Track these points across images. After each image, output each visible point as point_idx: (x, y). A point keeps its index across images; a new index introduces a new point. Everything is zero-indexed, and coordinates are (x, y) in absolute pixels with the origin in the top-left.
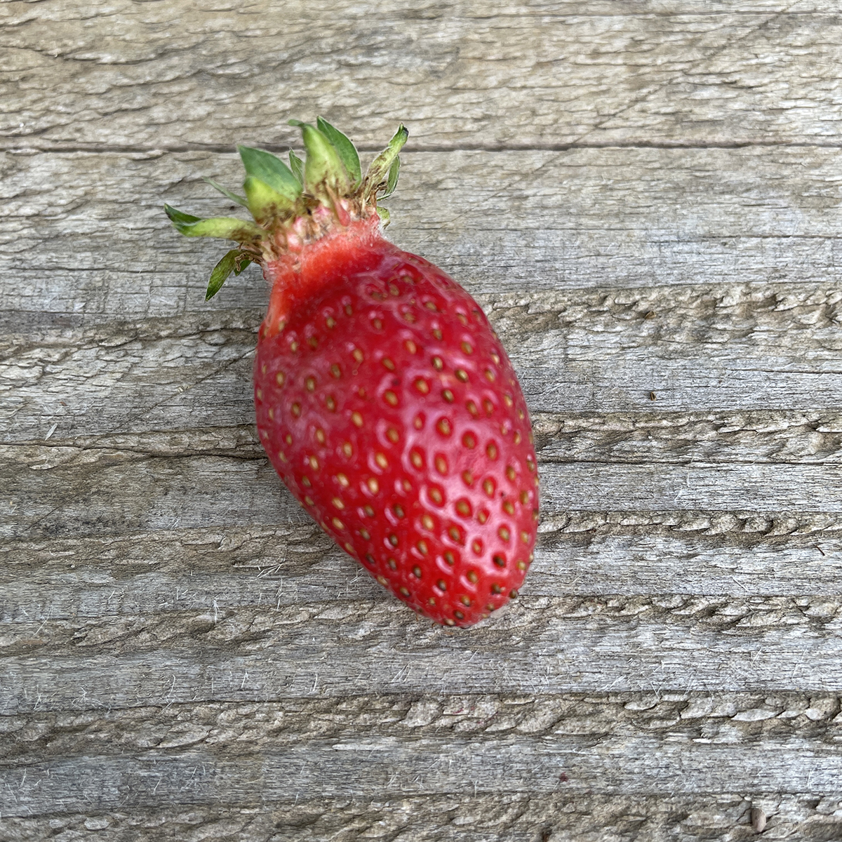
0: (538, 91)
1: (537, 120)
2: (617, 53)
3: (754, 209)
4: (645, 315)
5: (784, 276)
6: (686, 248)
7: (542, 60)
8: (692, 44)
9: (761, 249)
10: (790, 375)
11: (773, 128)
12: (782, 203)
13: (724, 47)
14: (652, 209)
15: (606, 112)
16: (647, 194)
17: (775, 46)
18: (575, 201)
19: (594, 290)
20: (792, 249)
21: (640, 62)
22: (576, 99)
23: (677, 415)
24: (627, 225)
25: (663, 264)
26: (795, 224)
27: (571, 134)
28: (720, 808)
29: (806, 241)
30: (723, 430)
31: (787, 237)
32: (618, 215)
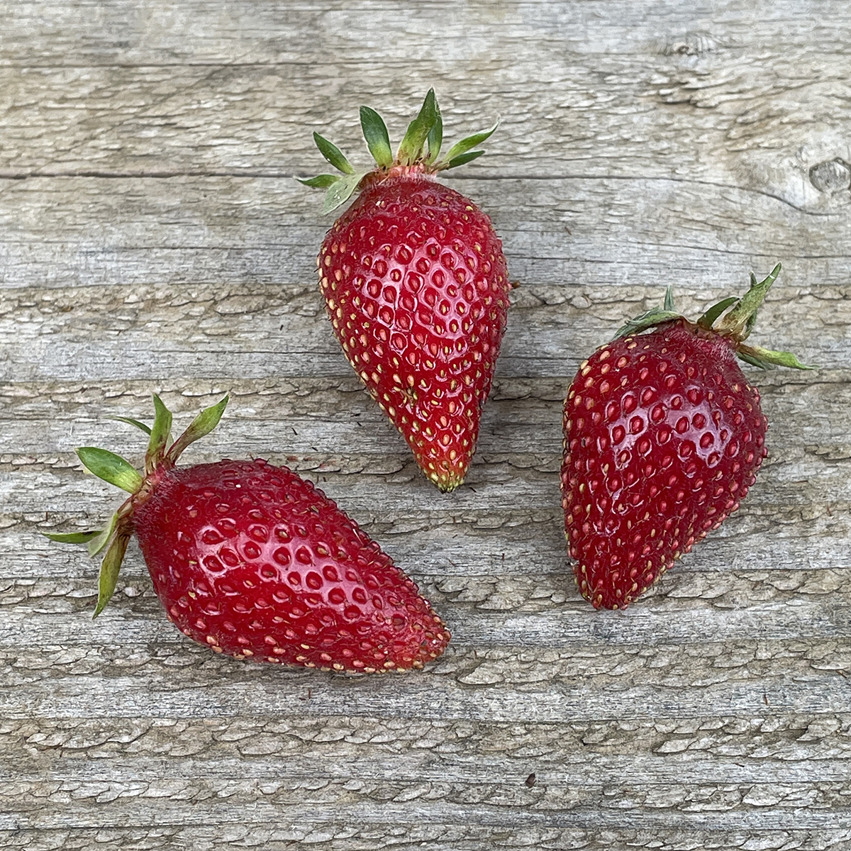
0: (8, 130)
1: (3, 154)
2: (82, 99)
3: (170, 226)
4: (64, 310)
5: (183, 279)
6: (108, 257)
7: (17, 104)
8: (146, 92)
9: (169, 259)
10: (172, 354)
11: (200, 161)
12: (195, 221)
13: (173, 94)
14: (87, 226)
15: (62, 148)
16: (84, 215)
17: (216, 93)
18: (23, 219)
19: (25, 289)
20: (194, 258)
21: (100, 106)
22: (39, 137)
23: (74, 383)
24: (64, 238)
25: (87, 269)
26: (201, 238)
27: (31, 166)
28: (44, 654)
29: (206, 251)
30: (107, 395)
31: (192, 248)
32: (57, 231)
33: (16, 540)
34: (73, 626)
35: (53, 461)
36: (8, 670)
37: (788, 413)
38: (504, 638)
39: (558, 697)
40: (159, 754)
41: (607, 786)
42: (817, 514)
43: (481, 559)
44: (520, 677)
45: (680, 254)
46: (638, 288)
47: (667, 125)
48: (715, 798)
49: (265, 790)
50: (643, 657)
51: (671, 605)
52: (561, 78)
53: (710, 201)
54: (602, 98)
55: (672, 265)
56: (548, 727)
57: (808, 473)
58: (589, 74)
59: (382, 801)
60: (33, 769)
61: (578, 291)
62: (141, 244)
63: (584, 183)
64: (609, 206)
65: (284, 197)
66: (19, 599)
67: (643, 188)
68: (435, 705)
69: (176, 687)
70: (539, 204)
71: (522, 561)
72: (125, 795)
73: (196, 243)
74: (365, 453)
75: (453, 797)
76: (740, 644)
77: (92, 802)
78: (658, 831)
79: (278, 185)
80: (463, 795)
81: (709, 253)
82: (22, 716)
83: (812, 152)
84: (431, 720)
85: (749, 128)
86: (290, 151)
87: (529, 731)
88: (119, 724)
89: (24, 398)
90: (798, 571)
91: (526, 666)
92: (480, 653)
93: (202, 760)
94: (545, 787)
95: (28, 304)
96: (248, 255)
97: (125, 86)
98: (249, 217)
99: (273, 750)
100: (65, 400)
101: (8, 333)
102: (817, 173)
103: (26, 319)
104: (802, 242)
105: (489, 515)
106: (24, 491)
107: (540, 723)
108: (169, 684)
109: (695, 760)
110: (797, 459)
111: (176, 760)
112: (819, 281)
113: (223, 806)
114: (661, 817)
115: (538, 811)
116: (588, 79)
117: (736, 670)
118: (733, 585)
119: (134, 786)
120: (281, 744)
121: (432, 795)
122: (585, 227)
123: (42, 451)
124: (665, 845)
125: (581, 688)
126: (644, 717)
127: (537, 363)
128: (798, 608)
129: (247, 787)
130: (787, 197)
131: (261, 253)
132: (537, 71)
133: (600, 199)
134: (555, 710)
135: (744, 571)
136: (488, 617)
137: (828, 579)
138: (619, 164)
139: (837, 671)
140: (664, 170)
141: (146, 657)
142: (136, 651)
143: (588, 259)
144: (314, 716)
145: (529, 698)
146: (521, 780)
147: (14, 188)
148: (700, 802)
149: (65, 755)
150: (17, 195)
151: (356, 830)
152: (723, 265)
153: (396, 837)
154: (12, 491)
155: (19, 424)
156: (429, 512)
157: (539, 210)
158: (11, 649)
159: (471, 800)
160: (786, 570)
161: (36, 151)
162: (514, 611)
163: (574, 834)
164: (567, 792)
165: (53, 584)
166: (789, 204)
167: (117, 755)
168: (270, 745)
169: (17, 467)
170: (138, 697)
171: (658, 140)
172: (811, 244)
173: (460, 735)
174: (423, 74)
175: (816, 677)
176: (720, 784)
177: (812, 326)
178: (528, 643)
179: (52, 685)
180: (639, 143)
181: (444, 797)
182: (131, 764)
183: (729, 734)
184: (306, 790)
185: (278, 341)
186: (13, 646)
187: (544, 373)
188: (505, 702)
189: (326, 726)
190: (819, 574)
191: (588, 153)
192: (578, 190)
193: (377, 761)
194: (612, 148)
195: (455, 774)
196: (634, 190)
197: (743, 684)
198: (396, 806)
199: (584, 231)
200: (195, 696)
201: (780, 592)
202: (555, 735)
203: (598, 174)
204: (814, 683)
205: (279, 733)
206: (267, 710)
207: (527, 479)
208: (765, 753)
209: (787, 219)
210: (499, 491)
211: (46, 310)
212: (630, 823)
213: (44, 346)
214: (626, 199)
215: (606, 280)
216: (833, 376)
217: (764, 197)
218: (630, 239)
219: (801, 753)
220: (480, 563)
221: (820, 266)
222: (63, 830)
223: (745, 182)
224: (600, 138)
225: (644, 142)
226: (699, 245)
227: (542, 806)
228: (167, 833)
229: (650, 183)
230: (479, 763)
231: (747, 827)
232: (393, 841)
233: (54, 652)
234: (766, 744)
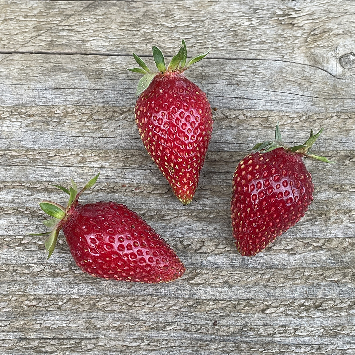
0: (4, 31)
1: (2, 42)
2: (34, 16)
3: (73, 78)
4: (30, 116)
5: (79, 103)
6: (48, 92)
7: (7, 18)
8: (61, 13)
9: (73, 94)
10: (75, 137)
11: (85, 48)
12: (83, 76)
13: (73, 15)
14: (38, 77)
15: (27, 40)
16: (37, 72)
17: (91, 15)
18: (12, 74)
19: (14, 107)
20: (83, 93)
21: (42, 20)
22: (17, 34)
23: (35, 150)
24: (29, 83)
25: (39, 98)
26: (86, 84)
27: (14, 48)
28: (28, 268)
29: (88, 91)
30: (49, 155)
31: (82, 89)
32: (26, 79)
33: (15, 219)
34: (39, 256)
35: (28, 185)
36: (14, 274)
37: (323, 169)
38: (206, 264)
39: (226, 289)
40: (74, 309)
41: (244, 326)
42: (331, 214)
43: (198, 231)
44: (212, 281)
45: (284, 96)
46: (265, 112)
47: (281, 35)
48: (285, 332)
49: (114, 325)
50: (260, 274)
51: (272, 252)
52: (237, 11)
53: (297, 72)
54: (254, 21)
55: (280, 101)
56: (223, 302)
57: (329, 196)
58: (249, 9)
59: (158, 331)
60: (26, 315)
61: (241, 113)
62: (61, 87)
63: (245, 62)
64: (255, 73)
65: (120, 65)
66: (17, 244)
67: (270, 65)
68: (179, 292)
69: (80, 282)
70: (226, 71)
71: (215, 232)
72: (61, 325)
73: (84, 87)
74: (153, 184)
75: (186, 329)
76: (298, 269)
77: (48, 328)
78: (263, 344)
79: (118, 60)
80: (190, 328)
81: (295, 96)
82: (20, 293)
83: (341, 49)
84: (177, 298)
85: (316, 37)
86: (122, 44)
87: (215, 303)
88: (57, 297)
89: (16, 156)
90: (322, 239)
91: (215, 276)
92: (197, 271)
93: (90, 312)
94: (221, 326)
95: (15, 113)
96: (105, 93)
97: (53, 11)
98: (106, 75)
99: (117, 309)
100: (32, 157)
101: (8, 127)
102: (343, 59)
103: (15, 120)
104: (334, 92)
105: (202, 212)
106: (17, 197)
107: (219, 300)
108: (77, 281)
109: (279, 316)
110: (325, 190)
111: (80, 312)
112: (339, 110)
113: (98, 331)
114: (264, 339)
115: (217, 335)
116: (249, 12)
117: (295, 280)
118: (297, 244)
119: (64, 322)
120: (120, 307)
121: (178, 328)
122: (245, 83)
123: (24, 180)
124: (265, 350)
125: (235, 286)
126: (259, 298)
127: (223, 145)
128: (321, 254)
129: (107, 323)
130: (329, 71)
131: (111, 92)
132: (227, 7)
133: (252, 70)
134: (225, 295)
135: (301, 238)
136: (200, 256)
137: (334, 243)
138: (260, 53)
139: (334, 281)
140: (279, 56)
141: (68, 270)
142: (63, 267)
143: (246, 98)
144: (133, 296)
145: (216, 290)
146: (211, 323)
147: (7, 59)
148: (279, 333)
149: (38, 309)
150: (9, 62)
151: (149, 342)
152: (301, 102)
153: (163, 344)
154: (12, 197)
155: (14, 168)
156: (178, 210)
157: (226, 74)
158: (15, 265)
159: (192, 331)
160: (318, 238)
161: (16, 41)
162: (210, 254)
163: (231, 345)
164: (229, 328)
165: (30, 238)
166: (330, 73)
167: (57, 309)
168: (116, 307)
169: (14, 187)
170: (65, 286)
171: (277, 42)
172: (338, 93)
173: (189, 304)
174: (179, 8)
175: (326, 283)
176: (287, 326)
177: (336, 131)
178: (215, 267)
179: (31, 280)
180: (269, 43)
181: (182, 329)
182: (63, 313)
183: (292, 306)
184: (130, 325)
185: (118, 132)
186: (16, 264)
187: (226, 149)
188: (206, 291)
189: (137, 300)
190: (331, 240)
191: (247, 48)
192: (243, 65)
193: (157, 314)
194: (257, 45)
195: (187, 320)
196: (266, 65)
197: (298, 286)
198: (164, 333)
199: (244, 85)
200: (87, 286)
201: (315, 247)
202: (225, 305)
203: (251, 58)
204: (325, 286)
205: (120, 302)
206: (115, 293)
207: (218, 197)
208: (305, 314)
209: (329, 81)
210: (207, 202)
211: (23, 116)
212: (252, 341)
213: (23, 133)
214: (262, 70)
215: (253, 107)
216: (342, 153)
217: (320, 70)
218: (263, 89)
219: (318, 314)
220: (198, 232)
221: (341, 103)
222: (38, 339)
223: (312, 63)
224: (252, 40)
225: (271, 43)
226: (292, 92)
227: (219, 333)
228: (77, 341)
229: (273, 62)
230: (196, 315)
231: (296, 343)
232: (163, 346)
233: (32, 267)
234: (305, 310)
